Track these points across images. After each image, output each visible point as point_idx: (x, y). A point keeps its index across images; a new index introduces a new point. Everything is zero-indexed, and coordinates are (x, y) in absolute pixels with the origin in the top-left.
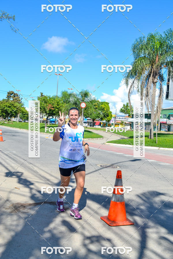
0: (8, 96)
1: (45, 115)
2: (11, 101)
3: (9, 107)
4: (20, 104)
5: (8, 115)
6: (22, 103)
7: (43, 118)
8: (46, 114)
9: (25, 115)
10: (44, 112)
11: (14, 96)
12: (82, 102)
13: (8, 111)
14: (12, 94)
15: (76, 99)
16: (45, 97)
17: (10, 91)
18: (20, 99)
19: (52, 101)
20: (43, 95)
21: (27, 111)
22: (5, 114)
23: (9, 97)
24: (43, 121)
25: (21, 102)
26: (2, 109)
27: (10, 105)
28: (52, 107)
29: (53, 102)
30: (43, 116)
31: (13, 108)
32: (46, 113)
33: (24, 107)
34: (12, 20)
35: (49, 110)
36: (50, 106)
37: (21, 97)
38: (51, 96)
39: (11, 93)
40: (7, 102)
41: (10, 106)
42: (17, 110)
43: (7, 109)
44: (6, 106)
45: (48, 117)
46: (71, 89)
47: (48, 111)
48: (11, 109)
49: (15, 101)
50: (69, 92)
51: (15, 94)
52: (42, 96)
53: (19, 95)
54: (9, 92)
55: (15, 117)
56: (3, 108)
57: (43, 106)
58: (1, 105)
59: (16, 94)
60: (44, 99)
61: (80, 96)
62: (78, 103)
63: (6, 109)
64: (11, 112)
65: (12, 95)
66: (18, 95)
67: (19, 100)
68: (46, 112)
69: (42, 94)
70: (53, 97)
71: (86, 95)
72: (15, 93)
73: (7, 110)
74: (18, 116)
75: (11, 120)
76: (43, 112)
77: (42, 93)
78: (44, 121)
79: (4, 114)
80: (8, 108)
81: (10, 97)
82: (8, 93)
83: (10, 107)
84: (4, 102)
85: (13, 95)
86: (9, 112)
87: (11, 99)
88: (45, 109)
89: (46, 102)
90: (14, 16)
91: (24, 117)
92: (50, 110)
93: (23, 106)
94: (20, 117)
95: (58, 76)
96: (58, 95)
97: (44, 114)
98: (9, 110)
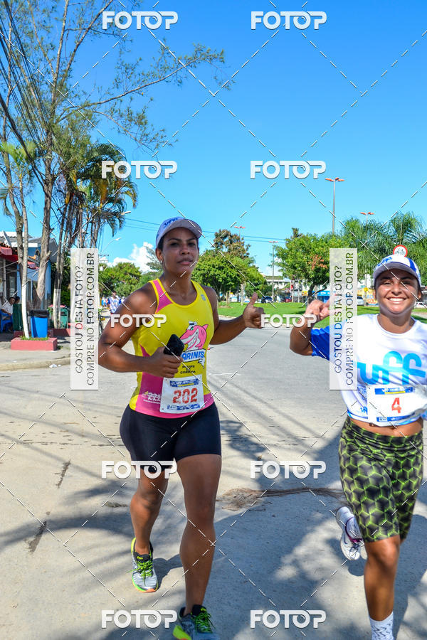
0: (216, 243)
1: (305, 284)
2: (224, 253)
3: (220, 268)
4: (246, 259)
5: (219, 287)
6: (250, 256)
7: (301, 290)
8: (309, 281)
9: (256, 285)
10: (302, 275)
11: (231, 242)
12: (397, 246)
13: (218, 278)
14: (225, 237)
15: (381, 238)
16: (304, 237)
17: (220, 231)
18: (245, 247)
19: (322, 247)
20: (299, 233)
21: (261, 276)
22: (211, 285)
23: (218, 244)
24: (301, 298)
25: (248, 254)
26: (204, 275)
27: (222, 262)
28: (322, 263)
29: (325, 251)
30: (301, 287)
31: (230, 269)
32: (308, 278)
33: (254, 266)
34: (217, 63)
35: (315, 270)
36: (316, 259)
37: (246, 244)
38: (319, 235)
39: (223, 234)
40: (214, 256)
41: (222, 265)
42: (238, 275)
43: (216, 273)
44: (214, 267)
45: (312, 288)
46: (370, 213)
47: (311, 272)
48: (225, 272)
49: (234, 252)
50: (364, 220)
51: (231, 237)
52: (296, 235)
53: (243, 239)
54: (218, 232)
55: (234, 291)
56: (205, 272)
57: (300, 259)
58: (202, 264)
59: (236, 235)
60: (301, 244)
61: (392, 229)
62: (387, 248)
63: (212, 273)
64: (224, 279)
65: (225, 240)
66: (238, 239)
67: (243, 250)
68: (307, 276)
69: (295, 231)
70: (323, 237)
71: (406, 225)
72: (232, 233)
73: (214, 275)
74: (242, 287)
75: (225, 300)
76: (299, 276)
77: (297, 230)
78: (304, 297)
79: (209, 285)
80: (218, 272)
81: (222, 244)
82: (217, 235)
83: (223, 268)
84: (208, 258)
85: (227, 239)
86: (220, 280)
87: (225, 250)
88: (304, 269)
89: (307, 251)
90: (222, 52)
91: (255, 290)
92: (317, 270)
93: (251, 265)
94: (246, 292)
95: (335, 184)
96: (336, 231)
97: (304, 281)
98: (221, 276)
